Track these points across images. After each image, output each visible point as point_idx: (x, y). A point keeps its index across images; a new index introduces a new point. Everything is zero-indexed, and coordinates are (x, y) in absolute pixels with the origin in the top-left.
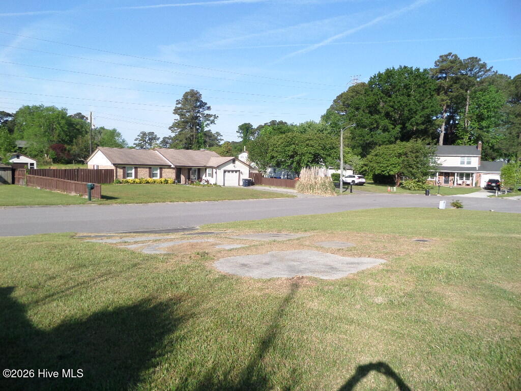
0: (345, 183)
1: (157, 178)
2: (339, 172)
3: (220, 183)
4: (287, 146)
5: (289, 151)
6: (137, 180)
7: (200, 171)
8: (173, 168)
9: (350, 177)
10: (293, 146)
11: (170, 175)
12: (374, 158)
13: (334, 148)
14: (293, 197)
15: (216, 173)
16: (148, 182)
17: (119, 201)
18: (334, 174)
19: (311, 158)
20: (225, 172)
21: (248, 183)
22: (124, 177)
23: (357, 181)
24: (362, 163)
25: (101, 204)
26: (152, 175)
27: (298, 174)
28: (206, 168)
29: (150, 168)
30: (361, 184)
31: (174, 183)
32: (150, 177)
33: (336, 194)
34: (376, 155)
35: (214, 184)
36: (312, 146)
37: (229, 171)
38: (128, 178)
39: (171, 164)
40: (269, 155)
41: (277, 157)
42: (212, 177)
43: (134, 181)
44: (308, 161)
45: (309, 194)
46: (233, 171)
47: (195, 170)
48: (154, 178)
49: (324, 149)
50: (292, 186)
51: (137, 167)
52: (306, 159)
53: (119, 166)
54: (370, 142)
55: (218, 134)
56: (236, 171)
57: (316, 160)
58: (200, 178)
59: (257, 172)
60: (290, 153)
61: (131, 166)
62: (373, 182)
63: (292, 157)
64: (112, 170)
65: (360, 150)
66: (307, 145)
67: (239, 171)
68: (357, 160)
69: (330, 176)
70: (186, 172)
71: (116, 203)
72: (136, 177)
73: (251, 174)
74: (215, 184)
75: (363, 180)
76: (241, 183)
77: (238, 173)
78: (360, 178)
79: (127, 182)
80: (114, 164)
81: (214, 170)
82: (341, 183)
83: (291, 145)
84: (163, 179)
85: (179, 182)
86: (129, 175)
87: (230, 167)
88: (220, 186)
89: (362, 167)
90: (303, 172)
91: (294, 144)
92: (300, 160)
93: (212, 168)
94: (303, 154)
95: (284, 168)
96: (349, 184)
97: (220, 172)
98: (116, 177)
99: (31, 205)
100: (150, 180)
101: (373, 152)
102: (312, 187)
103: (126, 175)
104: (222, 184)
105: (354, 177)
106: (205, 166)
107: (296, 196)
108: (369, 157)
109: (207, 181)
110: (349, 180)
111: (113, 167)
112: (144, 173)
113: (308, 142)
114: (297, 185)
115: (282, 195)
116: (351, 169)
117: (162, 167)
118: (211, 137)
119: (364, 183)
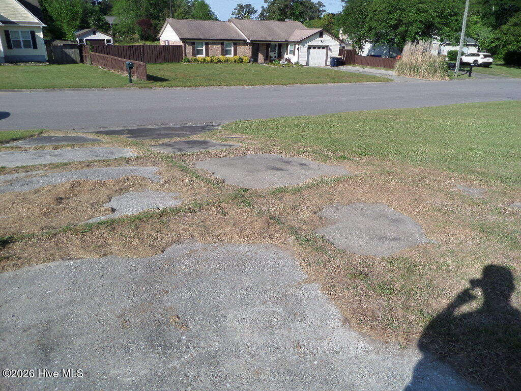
0: (463, 64)
1: (231, 56)
2: (457, 48)
3: (303, 62)
4: (390, 12)
5: (392, 18)
6: (208, 59)
7: (280, 47)
8: (249, 44)
9: (473, 55)
10: (399, 12)
11: (245, 52)
12: (512, 29)
13: (455, 14)
14: (388, 80)
15: (298, 49)
16: (220, 61)
17: (165, 83)
18: (451, 51)
19: (421, 28)
20: (309, 48)
21: (337, 62)
22: (194, 55)
23: (481, 60)
24: (493, 36)
25: (142, 87)
26: (225, 52)
27: (401, 50)
28: (287, 43)
29: (222, 44)
30: (486, 65)
31: (250, 62)
32: (223, 54)
33: (447, 78)
34: (516, 25)
35: (295, 64)
36: (425, 12)
37: (314, 47)
38: (198, 56)
39: (247, 39)
40: (366, 26)
41: (376, 28)
42: (294, 55)
43: (204, 60)
44: (417, 33)
45: (410, 78)
46: (319, 47)
47: (275, 46)
48: (227, 56)
49: (441, 15)
50: (391, 66)
51: (208, 42)
52: (413, 29)
53: (187, 41)
54: (510, 7)
55: (320, 4)
56: (324, 47)
57: (428, 31)
58: (280, 56)
59: (351, 48)
60: (394, 22)
61: (201, 41)
62: (503, 62)
63: (395, 27)
64: (180, 46)
65: (492, 19)
66: (418, 10)
67: (327, 46)
68: (486, 33)
69: (446, 54)
70: (264, 48)
71: (160, 87)
72: (207, 54)
73: (341, 51)
74: (297, 63)
75: (490, 60)
76: (329, 63)
77: (326, 49)
78: (485, 56)
79: (196, 60)
80: (182, 39)
81: (297, 46)
82: (458, 63)
83: (396, 10)
84: (237, 57)
85: (256, 60)
86: (200, 52)
87: (317, 42)
88: (303, 66)
89: (492, 42)
90: (408, 47)
91: (400, 9)
92: (406, 31)
93: (295, 43)
94: (410, 24)
95: (384, 43)
96: (468, 64)
97: (304, 49)
98: (186, 55)
99: (61, 88)
100: (222, 58)
101: (512, 21)
102: (416, 69)
103: (196, 52)
104: (304, 63)
105: (478, 55)
106: (286, 41)
107: (392, 80)
108: (504, 27)
109: (288, 60)
110: (470, 60)
111: (181, 43)
112: (215, 50)
113: (420, 5)
114: (397, 65)
115: (374, 78)
116: (475, 45)
117: (237, 43)
118: (311, 8)
119: (490, 63)
